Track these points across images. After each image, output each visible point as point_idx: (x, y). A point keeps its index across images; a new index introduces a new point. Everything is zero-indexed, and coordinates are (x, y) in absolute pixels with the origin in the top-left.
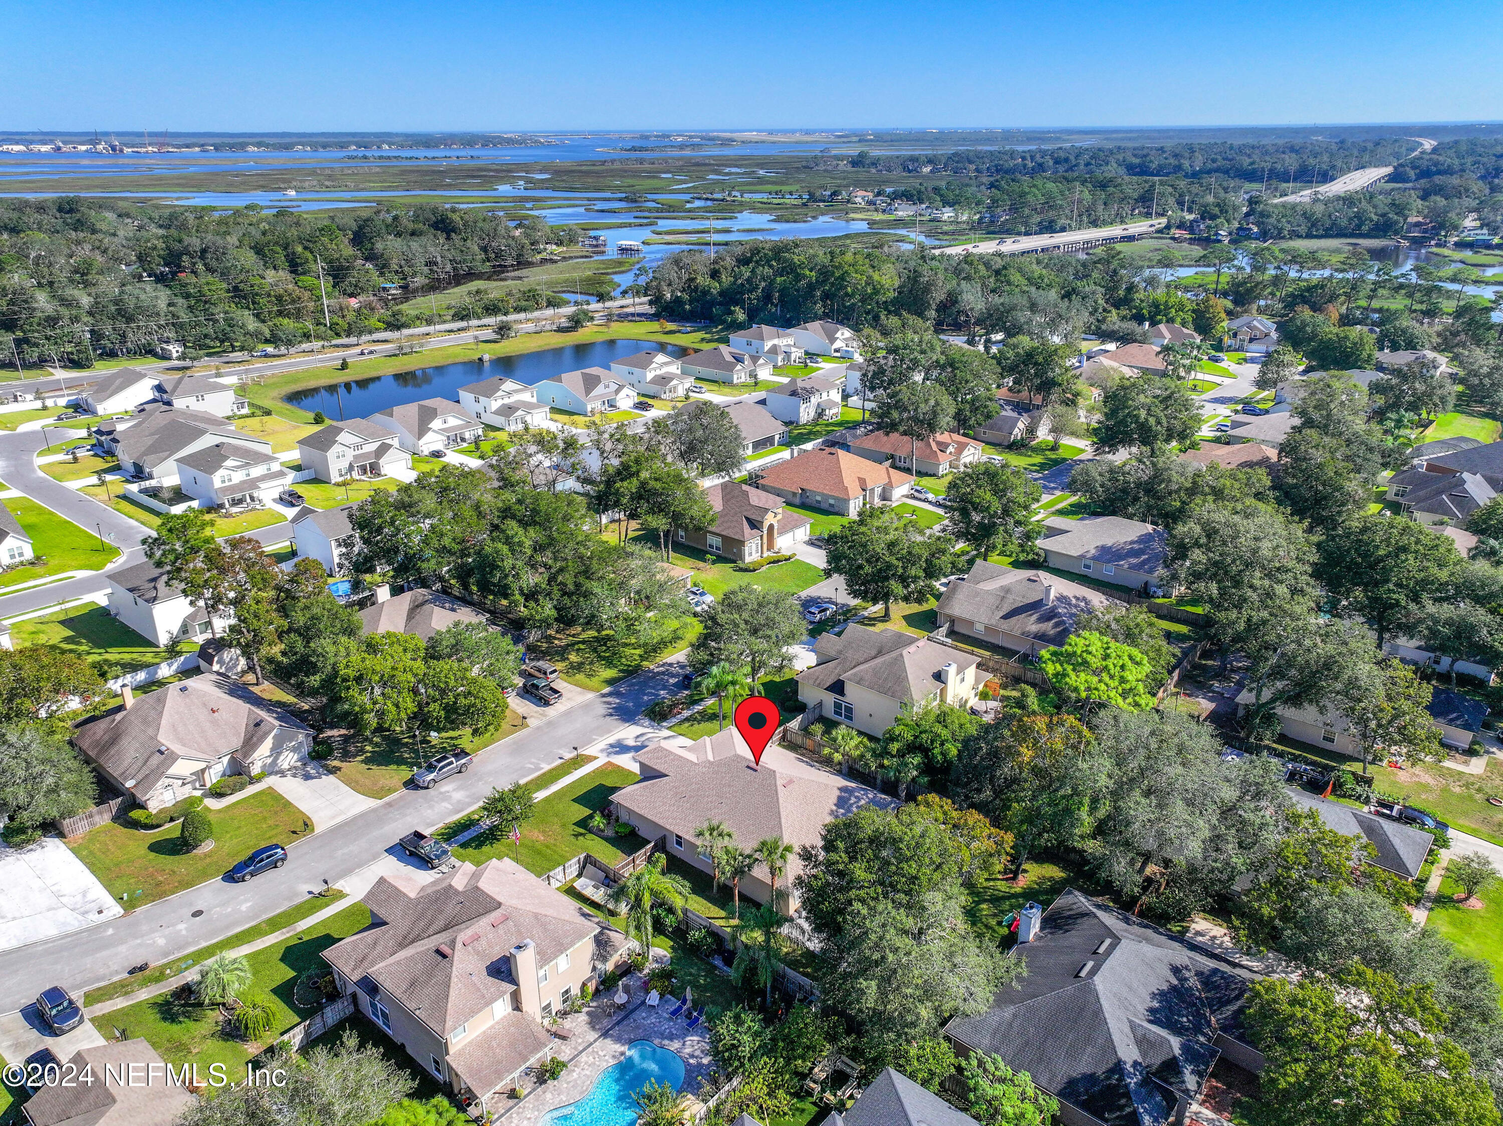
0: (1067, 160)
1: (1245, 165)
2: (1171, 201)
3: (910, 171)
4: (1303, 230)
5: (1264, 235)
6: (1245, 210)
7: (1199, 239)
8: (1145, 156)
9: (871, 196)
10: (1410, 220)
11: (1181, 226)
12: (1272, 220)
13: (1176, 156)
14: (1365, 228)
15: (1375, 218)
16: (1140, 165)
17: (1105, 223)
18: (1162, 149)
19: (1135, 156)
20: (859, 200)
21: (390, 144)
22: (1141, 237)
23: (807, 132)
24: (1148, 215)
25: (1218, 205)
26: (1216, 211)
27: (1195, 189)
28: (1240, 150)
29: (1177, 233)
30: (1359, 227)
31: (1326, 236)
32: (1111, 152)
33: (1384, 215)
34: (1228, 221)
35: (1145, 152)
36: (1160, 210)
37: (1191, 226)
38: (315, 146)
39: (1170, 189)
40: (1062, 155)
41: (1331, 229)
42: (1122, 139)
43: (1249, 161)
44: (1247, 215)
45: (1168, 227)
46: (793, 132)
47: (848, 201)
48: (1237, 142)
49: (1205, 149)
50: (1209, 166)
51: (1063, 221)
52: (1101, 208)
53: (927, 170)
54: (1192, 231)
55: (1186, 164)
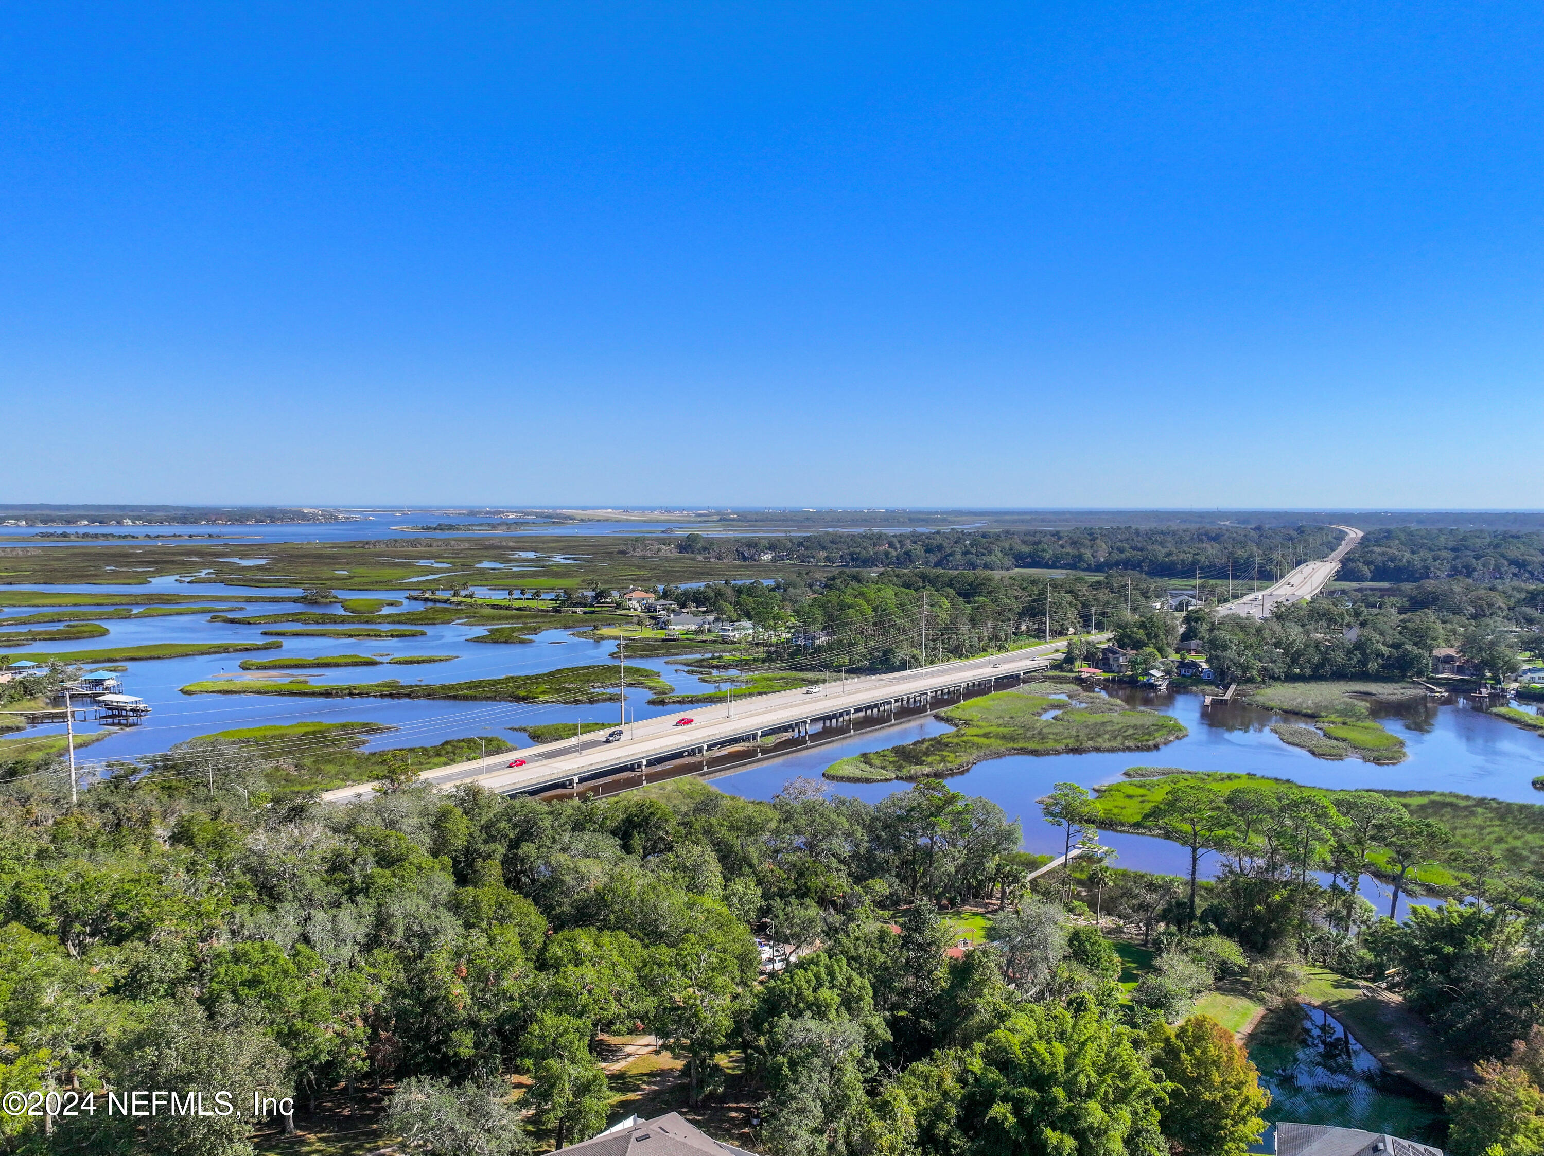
0: (940, 548)
1: (1160, 557)
2: (1072, 614)
3: (745, 559)
4: (1278, 669)
5: (1221, 677)
6: (1181, 630)
7: (1121, 681)
8: (1037, 543)
9: (651, 598)
10: (1435, 652)
11: (1090, 658)
12: (1231, 654)
13: (1074, 543)
14: (1373, 666)
15: (1385, 650)
16: (1030, 555)
17: (974, 651)
18: (1057, 535)
19: (1024, 542)
20: (634, 603)
21: (134, 519)
22: (1026, 678)
23: (668, 511)
24: (1039, 634)
25: (1142, 625)
26: (1141, 634)
27: (1104, 595)
28: (1149, 536)
29: (1086, 671)
30: (1363, 663)
31: (1316, 677)
32: (998, 537)
33: (1396, 646)
34: (1160, 650)
35: (1036, 539)
36: (1057, 627)
37: (1106, 659)
38: (31, 521)
39: (1069, 597)
40: (939, 540)
41: (1321, 665)
42: (1014, 522)
43: (1164, 551)
44: (1186, 637)
45: (1070, 659)
46: (652, 509)
47: (618, 606)
48: (1144, 527)
49: (1108, 535)
50: (1116, 556)
51: (902, 654)
52: (965, 628)
53: (767, 557)
54: (1107, 667)
55: (1087, 554)
